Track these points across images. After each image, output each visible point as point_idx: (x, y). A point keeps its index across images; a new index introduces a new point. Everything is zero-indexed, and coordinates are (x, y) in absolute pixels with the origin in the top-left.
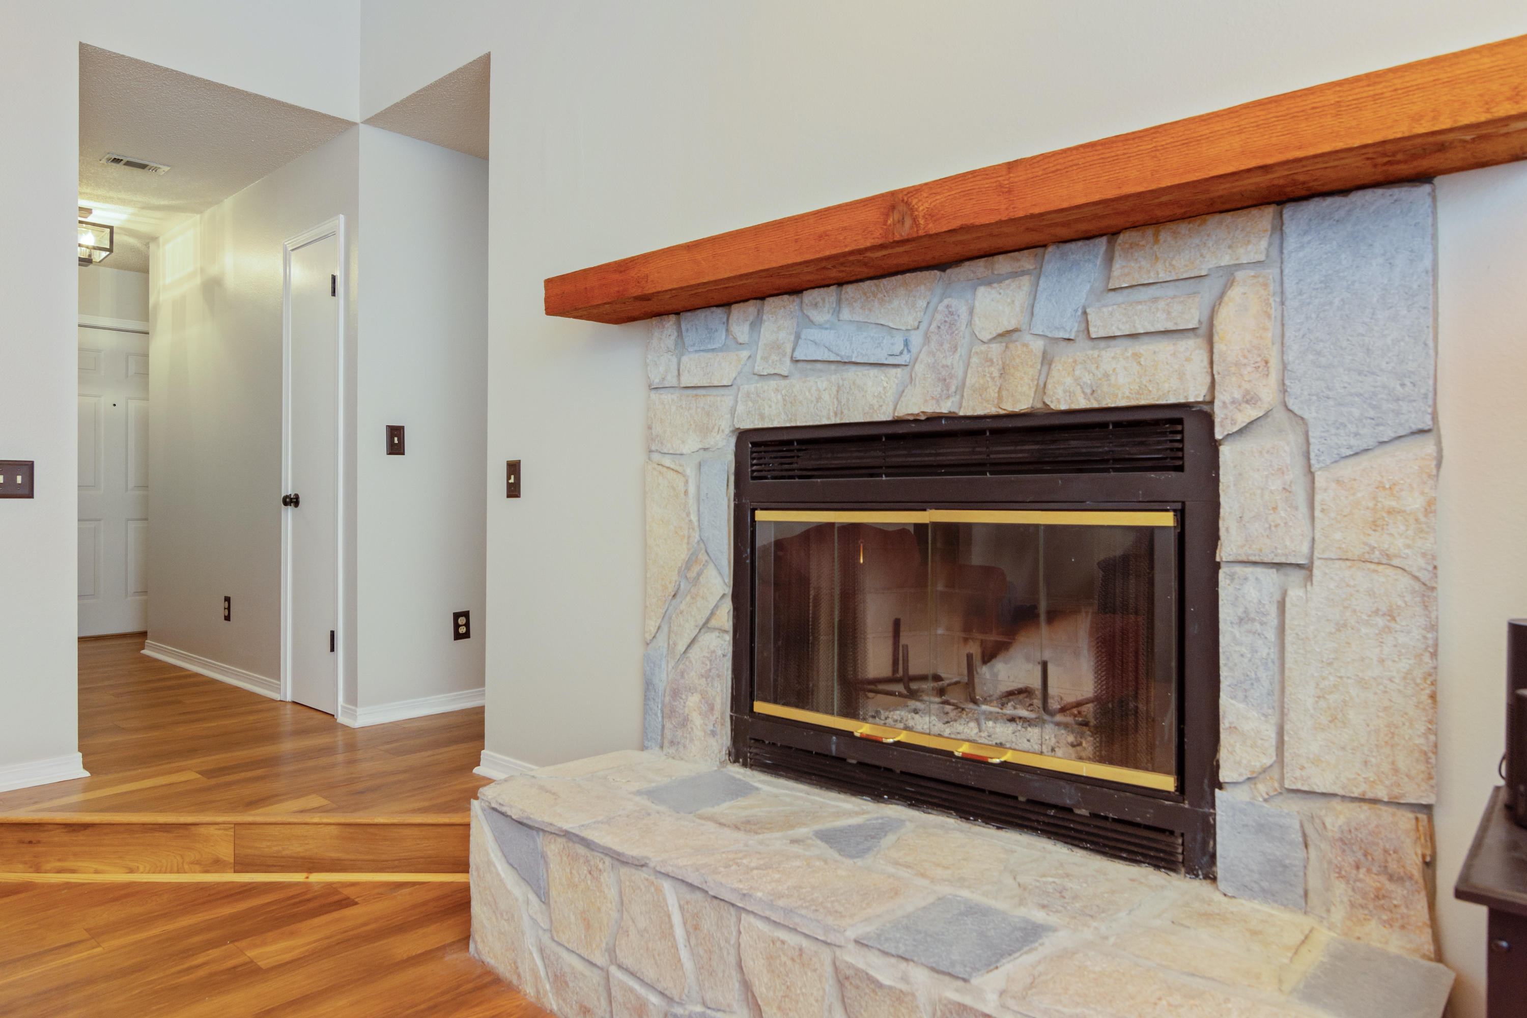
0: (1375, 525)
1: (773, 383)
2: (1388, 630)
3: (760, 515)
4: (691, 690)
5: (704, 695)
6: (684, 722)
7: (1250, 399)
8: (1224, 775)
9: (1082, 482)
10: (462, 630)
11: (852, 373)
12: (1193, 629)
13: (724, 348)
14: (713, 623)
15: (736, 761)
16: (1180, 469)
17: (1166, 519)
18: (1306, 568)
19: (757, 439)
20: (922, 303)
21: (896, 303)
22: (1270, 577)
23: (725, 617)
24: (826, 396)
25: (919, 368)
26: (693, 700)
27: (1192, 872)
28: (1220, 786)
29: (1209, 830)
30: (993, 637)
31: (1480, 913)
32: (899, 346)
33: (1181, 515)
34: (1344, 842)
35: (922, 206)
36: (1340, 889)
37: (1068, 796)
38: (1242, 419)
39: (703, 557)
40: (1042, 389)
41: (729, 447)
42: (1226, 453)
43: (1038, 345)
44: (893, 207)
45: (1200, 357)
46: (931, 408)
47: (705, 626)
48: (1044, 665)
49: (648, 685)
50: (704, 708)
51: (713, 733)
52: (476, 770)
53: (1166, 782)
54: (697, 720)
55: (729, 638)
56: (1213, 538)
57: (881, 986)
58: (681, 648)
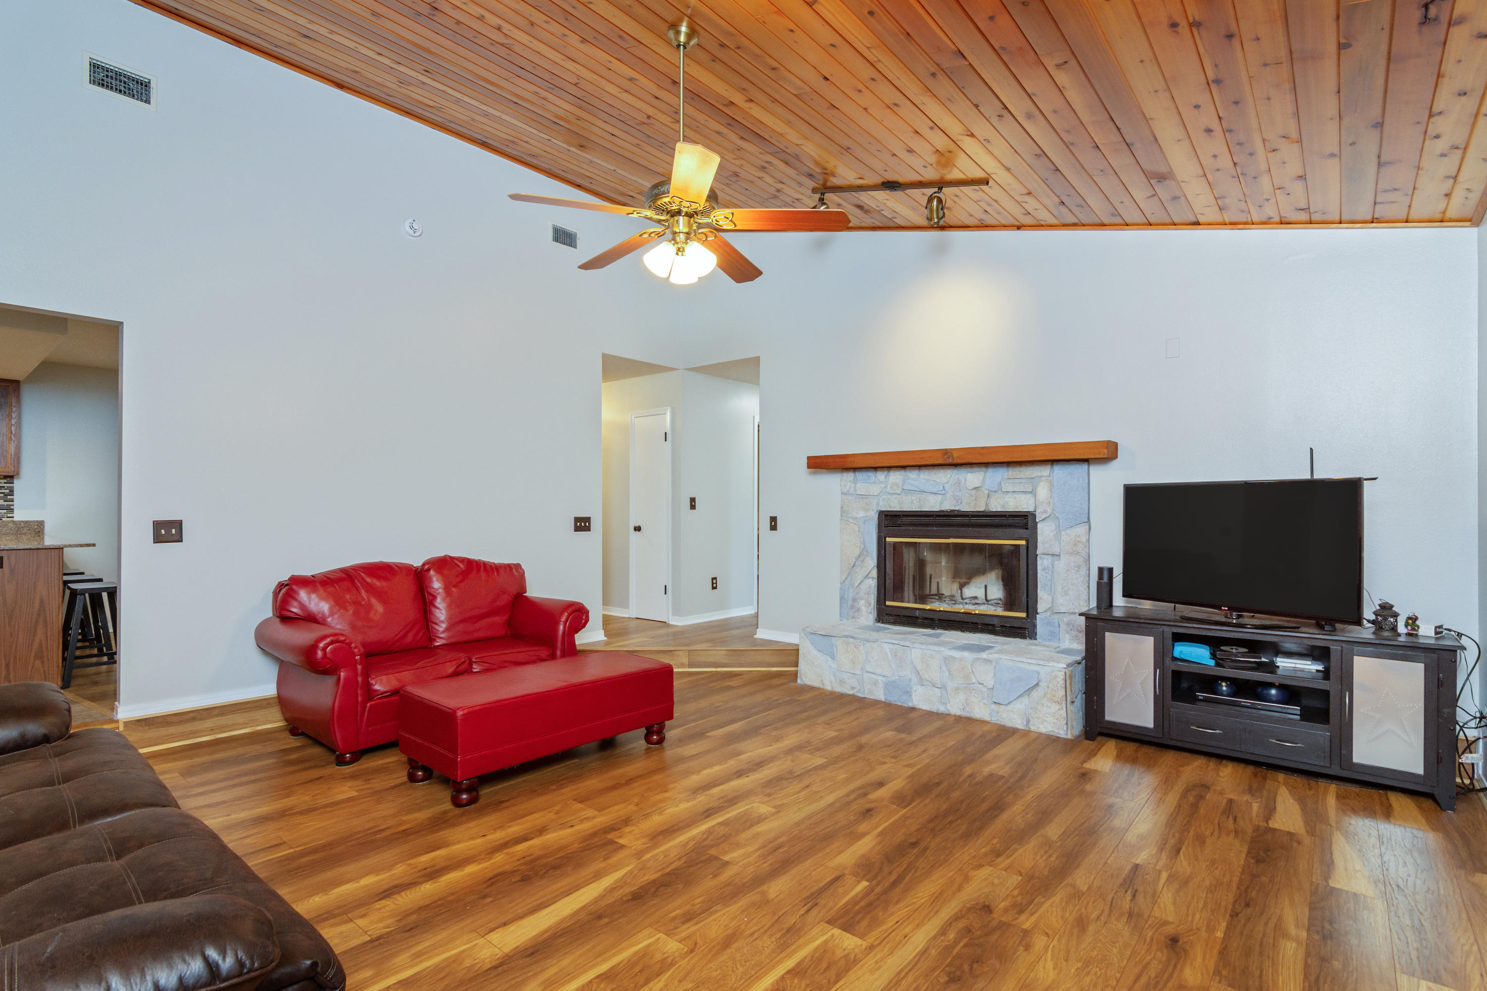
0: (1075, 545)
1: (895, 496)
2: (1078, 571)
3: (888, 539)
4: (862, 599)
5: (867, 600)
6: (859, 610)
7: (1045, 512)
8: (1039, 611)
9: (999, 531)
10: (715, 585)
11: (924, 495)
12: (1030, 572)
13: (874, 483)
14: (870, 576)
15: (879, 622)
16: (1027, 529)
17: (1023, 542)
18: (1059, 556)
19: (886, 513)
20: (949, 476)
21: (940, 475)
22: (1049, 558)
23: (874, 573)
24: (915, 502)
25: (948, 496)
26: (862, 602)
27: (1030, 638)
28: (1038, 614)
29: (1035, 626)
30: (963, 580)
31: (1083, 618)
32: (942, 488)
33: (1027, 541)
34: (1068, 624)
35: (955, 455)
36: (1067, 636)
37: (996, 622)
38: (1043, 517)
39: (865, 553)
40: (987, 505)
41: (875, 517)
42: (1039, 525)
43: (987, 492)
44: (946, 453)
45: (1032, 500)
46: (953, 508)
47: (867, 577)
48: (986, 586)
49: (842, 598)
50: (867, 604)
51: (871, 613)
52: (755, 636)
53: (1024, 615)
54: (864, 609)
55: (876, 580)
56: (1036, 548)
57: (955, 658)
58: (857, 584)
